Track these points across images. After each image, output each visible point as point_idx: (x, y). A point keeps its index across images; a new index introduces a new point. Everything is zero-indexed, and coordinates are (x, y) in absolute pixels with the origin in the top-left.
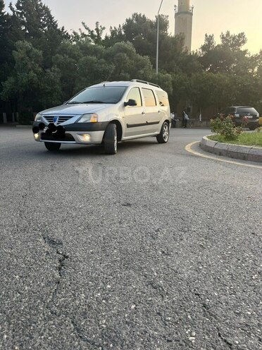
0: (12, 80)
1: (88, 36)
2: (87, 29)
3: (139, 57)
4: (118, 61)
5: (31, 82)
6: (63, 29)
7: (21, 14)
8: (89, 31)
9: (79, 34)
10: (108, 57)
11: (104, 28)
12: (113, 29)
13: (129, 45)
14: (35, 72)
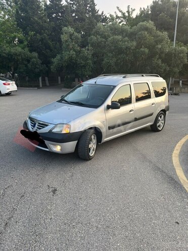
0: (58, 57)
1: (121, 17)
2: (121, 11)
3: (159, 33)
4: (139, 38)
5: (71, 58)
6: (102, 14)
7: (73, 4)
8: (122, 13)
9: (115, 16)
10: (132, 36)
11: (134, 10)
12: (142, 9)
13: (150, 24)
14: (74, 50)
